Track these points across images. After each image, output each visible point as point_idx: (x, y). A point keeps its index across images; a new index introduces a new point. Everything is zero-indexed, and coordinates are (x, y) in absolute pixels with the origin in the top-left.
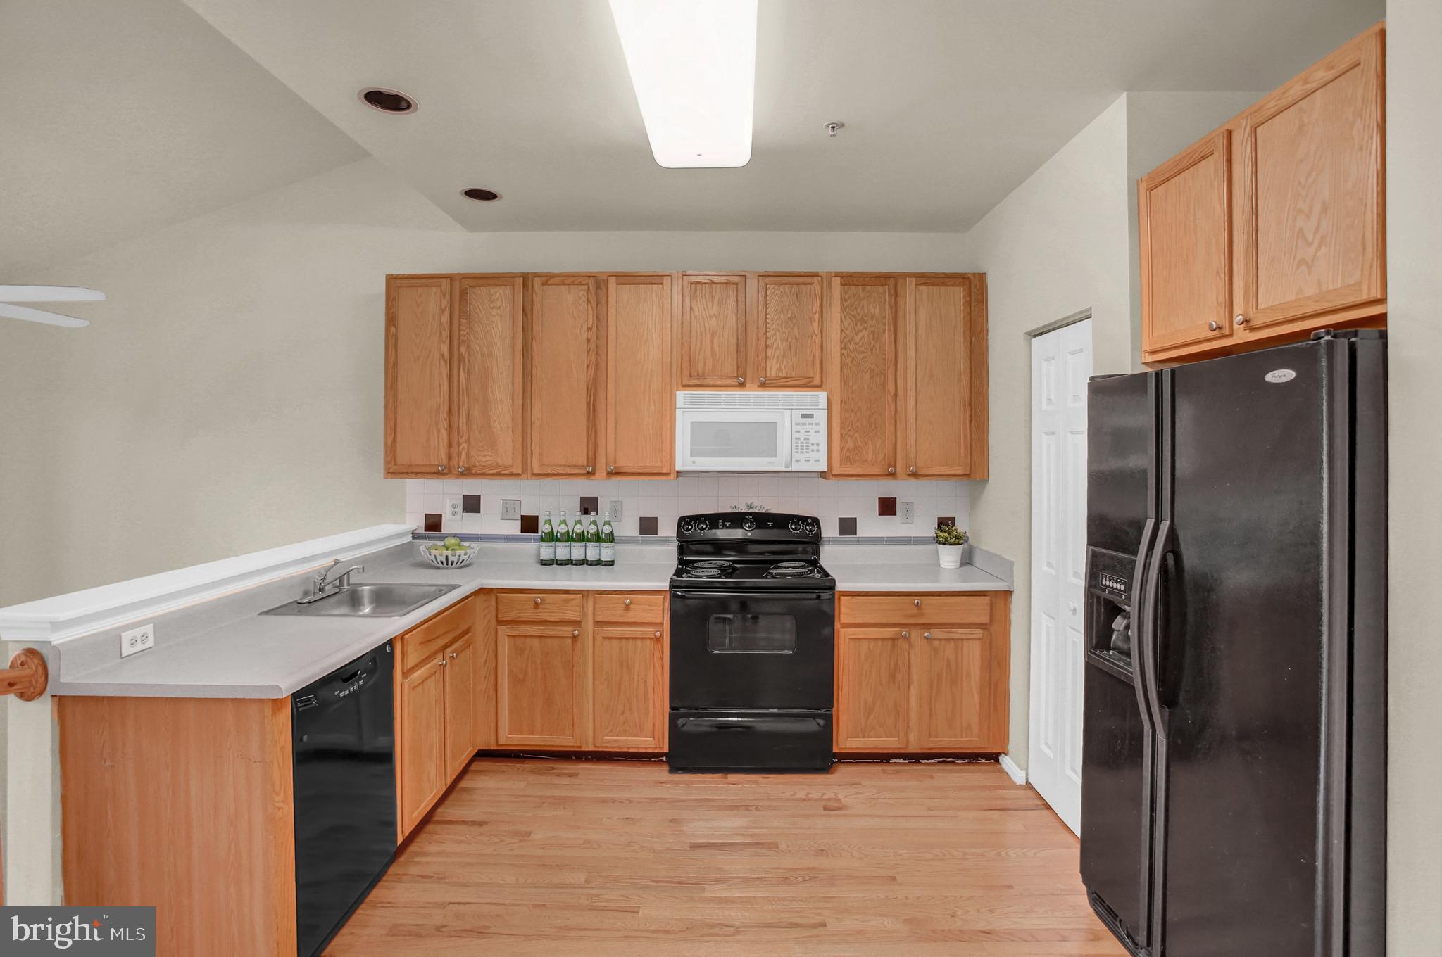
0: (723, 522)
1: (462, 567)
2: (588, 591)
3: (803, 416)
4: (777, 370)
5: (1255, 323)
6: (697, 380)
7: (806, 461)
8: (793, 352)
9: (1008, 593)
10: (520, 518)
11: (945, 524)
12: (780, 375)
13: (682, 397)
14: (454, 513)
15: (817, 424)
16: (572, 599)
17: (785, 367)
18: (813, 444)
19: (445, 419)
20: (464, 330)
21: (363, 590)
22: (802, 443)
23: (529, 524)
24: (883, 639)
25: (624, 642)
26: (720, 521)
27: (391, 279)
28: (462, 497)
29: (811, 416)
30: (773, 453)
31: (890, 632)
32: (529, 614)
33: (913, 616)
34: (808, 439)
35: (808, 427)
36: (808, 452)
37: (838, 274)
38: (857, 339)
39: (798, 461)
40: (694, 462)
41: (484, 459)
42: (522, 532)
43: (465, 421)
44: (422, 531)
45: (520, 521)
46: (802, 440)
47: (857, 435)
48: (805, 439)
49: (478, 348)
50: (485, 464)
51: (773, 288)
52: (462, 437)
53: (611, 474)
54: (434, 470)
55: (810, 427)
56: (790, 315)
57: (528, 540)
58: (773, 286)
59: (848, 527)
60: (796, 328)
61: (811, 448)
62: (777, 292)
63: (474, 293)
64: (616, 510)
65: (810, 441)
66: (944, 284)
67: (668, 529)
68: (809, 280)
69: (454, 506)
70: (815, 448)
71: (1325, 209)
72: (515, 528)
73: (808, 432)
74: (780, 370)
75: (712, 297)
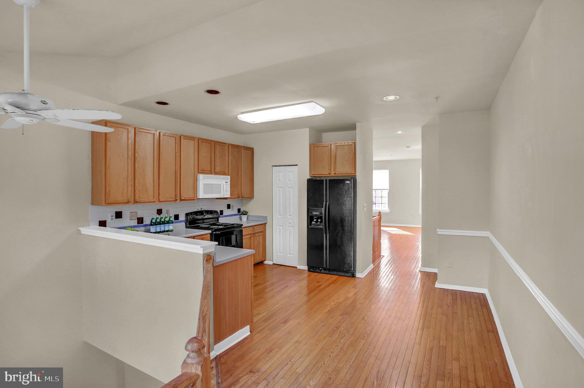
0: (199, 214)
3: (225, 182)
5: (336, 173)
6: (203, 172)
8: (222, 165)
9: (266, 223)
10: (136, 218)
11: (239, 210)
12: (219, 171)
13: (200, 176)
14: (112, 219)
15: (228, 185)
19: (130, 182)
20: (137, 148)
27: (107, 123)
28: (115, 213)
29: (227, 182)
30: (220, 192)
31: (249, 236)
33: (253, 231)
37: (230, 144)
38: (233, 162)
39: (225, 195)
40: (204, 196)
42: (138, 224)
43: (138, 182)
45: (137, 220)
47: (233, 188)
49: (141, 155)
52: (136, 188)
53: (181, 200)
54: (126, 201)
56: (221, 154)
57: (140, 226)
58: (217, 145)
59: (222, 212)
60: (222, 157)
62: (218, 147)
63: (140, 134)
64: (167, 212)
65: (227, 189)
66: (248, 150)
67: (182, 218)
68: (225, 145)
69: (112, 216)
70: (228, 191)
72: (135, 223)
73: (227, 187)
74: (219, 169)
75: (205, 146)
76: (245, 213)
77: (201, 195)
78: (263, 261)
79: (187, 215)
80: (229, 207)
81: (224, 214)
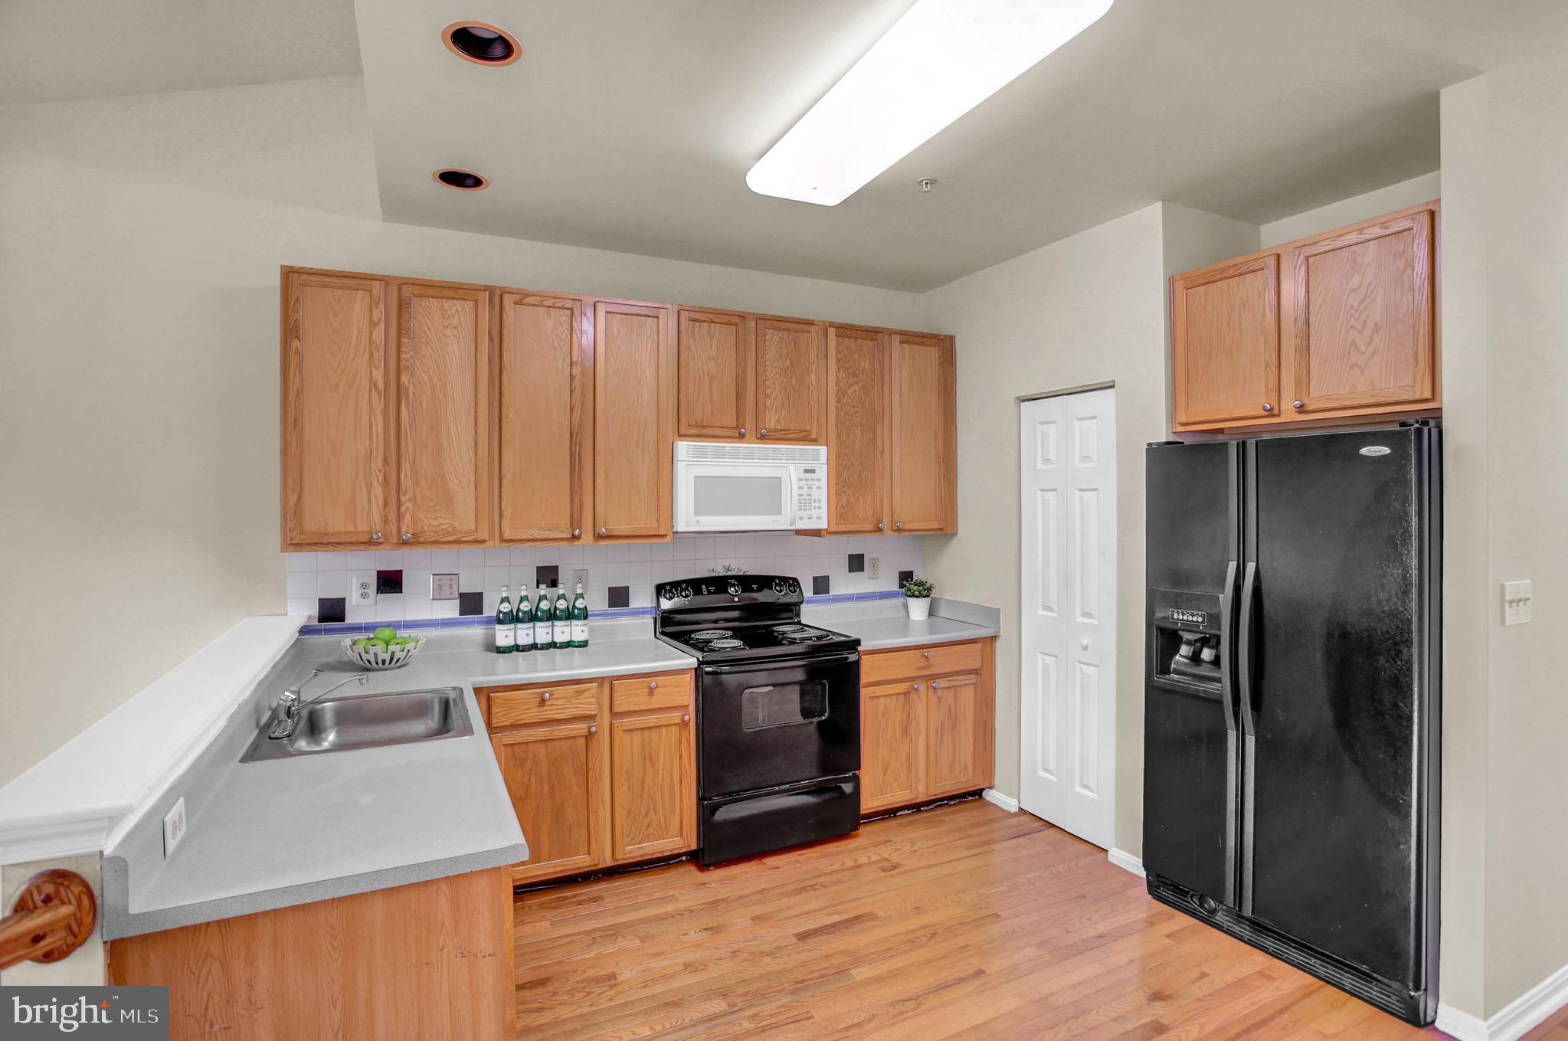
0: (707, 587)
1: (400, 667)
2: (603, 678)
3: (806, 471)
4: (777, 421)
5: (1310, 408)
6: (701, 432)
7: (809, 518)
8: (791, 404)
9: (993, 639)
10: (457, 595)
11: (906, 577)
12: (779, 427)
13: (683, 448)
14: (364, 596)
15: (819, 480)
16: (586, 690)
17: (784, 419)
18: (815, 501)
19: (379, 470)
20: (407, 353)
21: (323, 708)
22: (805, 499)
23: (471, 604)
24: (897, 694)
25: (646, 732)
26: (704, 587)
27: (289, 274)
28: (375, 574)
29: (813, 471)
30: (777, 510)
31: (903, 687)
32: (533, 714)
33: (922, 668)
34: (810, 495)
35: (810, 482)
36: (810, 509)
37: (832, 325)
38: (850, 392)
39: (801, 518)
40: (698, 522)
41: (435, 523)
42: (462, 615)
43: (409, 473)
44: (315, 622)
45: (458, 600)
46: (805, 496)
47: (850, 491)
48: (808, 495)
49: (425, 378)
50: (438, 529)
51: (772, 333)
52: (405, 494)
53: (599, 537)
54: (365, 538)
55: (813, 482)
56: (788, 363)
57: (471, 623)
58: (771, 331)
59: (821, 585)
60: (794, 377)
61: (813, 504)
62: (775, 337)
63: (420, 305)
64: (581, 577)
65: (813, 498)
66: (923, 344)
67: (642, 598)
68: (807, 327)
69: (364, 586)
70: (817, 504)
71: (1377, 328)
72: (450, 610)
73: (811, 488)
74: (778, 421)
75: (711, 338)
76: (924, 591)
77: (687, 518)
78: (982, 790)
79: (661, 589)
80: (856, 563)
81: (835, 590)
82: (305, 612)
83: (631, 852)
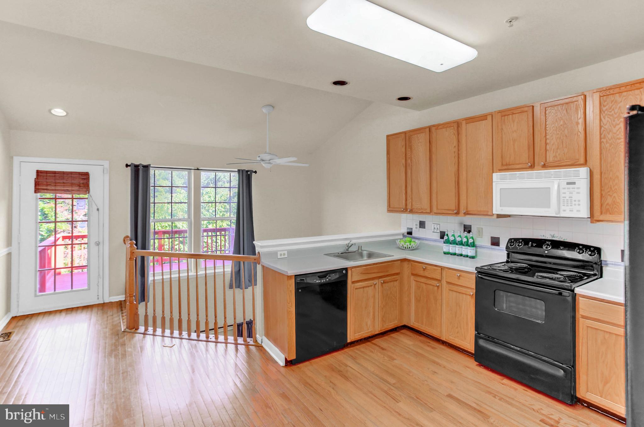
0: (532, 244)
1: (412, 250)
3: (568, 184)
4: (554, 157)
7: (570, 211)
8: (564, 145)
12: (556, 159)
13: (496, 176)
14: (416, 228)
15: (578, 188)
16: (437, 269)
17: (559, 155)
18: (575, 201)
19: (404, 190)
20: (409, 153)
21: (364, 253)
22: (567, 200)
23: (442, 235)
25: (458, 294)
26: (530, 243)
27: (388, 136)
28: (419, 222)
29: (574, 183)
32: (421, 273)
34: (571, 197)
35: (571, 190)
36: (571, 206)
37: (598, 90)
39: (564, 211)
40: (502, 210)
41: (417, 206)
42: (440, 238)
43: (410, 190)
44: (406, 234)
45: (440, 234)
46: (567, 198)
48: (570, 197)
50: (418, 208)
51: (550, 109)
52: (409, 197)
53: (465, 214)
54: (401, 210)
55: (573, 190)
58: (550, 108)
60: (566, 130)
61: (574, 203)
62: (552, 111)
63: (413, 138)
65: (573, 199)
69: (416, 225)
72: (437, 236)
73: (572, 193)
75: (513, 121)
77: (496, 208)
79: (509, 241)
82: (405, 231)
83: (450, 339)
